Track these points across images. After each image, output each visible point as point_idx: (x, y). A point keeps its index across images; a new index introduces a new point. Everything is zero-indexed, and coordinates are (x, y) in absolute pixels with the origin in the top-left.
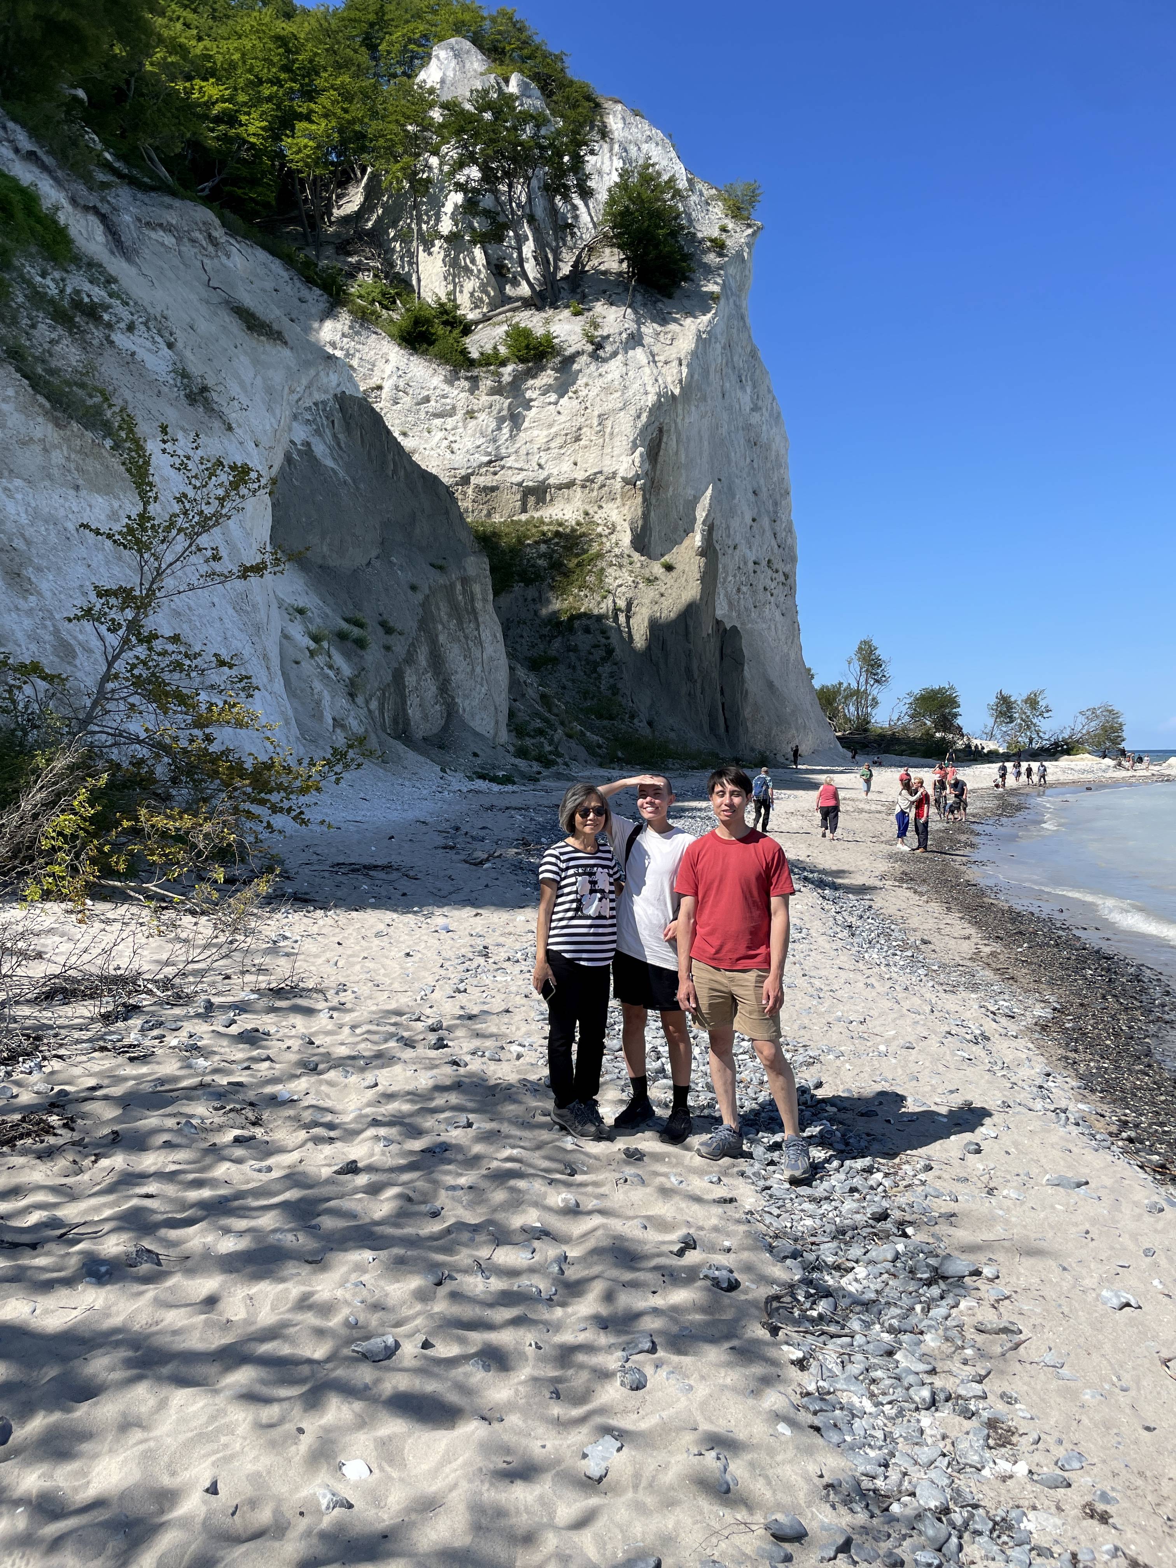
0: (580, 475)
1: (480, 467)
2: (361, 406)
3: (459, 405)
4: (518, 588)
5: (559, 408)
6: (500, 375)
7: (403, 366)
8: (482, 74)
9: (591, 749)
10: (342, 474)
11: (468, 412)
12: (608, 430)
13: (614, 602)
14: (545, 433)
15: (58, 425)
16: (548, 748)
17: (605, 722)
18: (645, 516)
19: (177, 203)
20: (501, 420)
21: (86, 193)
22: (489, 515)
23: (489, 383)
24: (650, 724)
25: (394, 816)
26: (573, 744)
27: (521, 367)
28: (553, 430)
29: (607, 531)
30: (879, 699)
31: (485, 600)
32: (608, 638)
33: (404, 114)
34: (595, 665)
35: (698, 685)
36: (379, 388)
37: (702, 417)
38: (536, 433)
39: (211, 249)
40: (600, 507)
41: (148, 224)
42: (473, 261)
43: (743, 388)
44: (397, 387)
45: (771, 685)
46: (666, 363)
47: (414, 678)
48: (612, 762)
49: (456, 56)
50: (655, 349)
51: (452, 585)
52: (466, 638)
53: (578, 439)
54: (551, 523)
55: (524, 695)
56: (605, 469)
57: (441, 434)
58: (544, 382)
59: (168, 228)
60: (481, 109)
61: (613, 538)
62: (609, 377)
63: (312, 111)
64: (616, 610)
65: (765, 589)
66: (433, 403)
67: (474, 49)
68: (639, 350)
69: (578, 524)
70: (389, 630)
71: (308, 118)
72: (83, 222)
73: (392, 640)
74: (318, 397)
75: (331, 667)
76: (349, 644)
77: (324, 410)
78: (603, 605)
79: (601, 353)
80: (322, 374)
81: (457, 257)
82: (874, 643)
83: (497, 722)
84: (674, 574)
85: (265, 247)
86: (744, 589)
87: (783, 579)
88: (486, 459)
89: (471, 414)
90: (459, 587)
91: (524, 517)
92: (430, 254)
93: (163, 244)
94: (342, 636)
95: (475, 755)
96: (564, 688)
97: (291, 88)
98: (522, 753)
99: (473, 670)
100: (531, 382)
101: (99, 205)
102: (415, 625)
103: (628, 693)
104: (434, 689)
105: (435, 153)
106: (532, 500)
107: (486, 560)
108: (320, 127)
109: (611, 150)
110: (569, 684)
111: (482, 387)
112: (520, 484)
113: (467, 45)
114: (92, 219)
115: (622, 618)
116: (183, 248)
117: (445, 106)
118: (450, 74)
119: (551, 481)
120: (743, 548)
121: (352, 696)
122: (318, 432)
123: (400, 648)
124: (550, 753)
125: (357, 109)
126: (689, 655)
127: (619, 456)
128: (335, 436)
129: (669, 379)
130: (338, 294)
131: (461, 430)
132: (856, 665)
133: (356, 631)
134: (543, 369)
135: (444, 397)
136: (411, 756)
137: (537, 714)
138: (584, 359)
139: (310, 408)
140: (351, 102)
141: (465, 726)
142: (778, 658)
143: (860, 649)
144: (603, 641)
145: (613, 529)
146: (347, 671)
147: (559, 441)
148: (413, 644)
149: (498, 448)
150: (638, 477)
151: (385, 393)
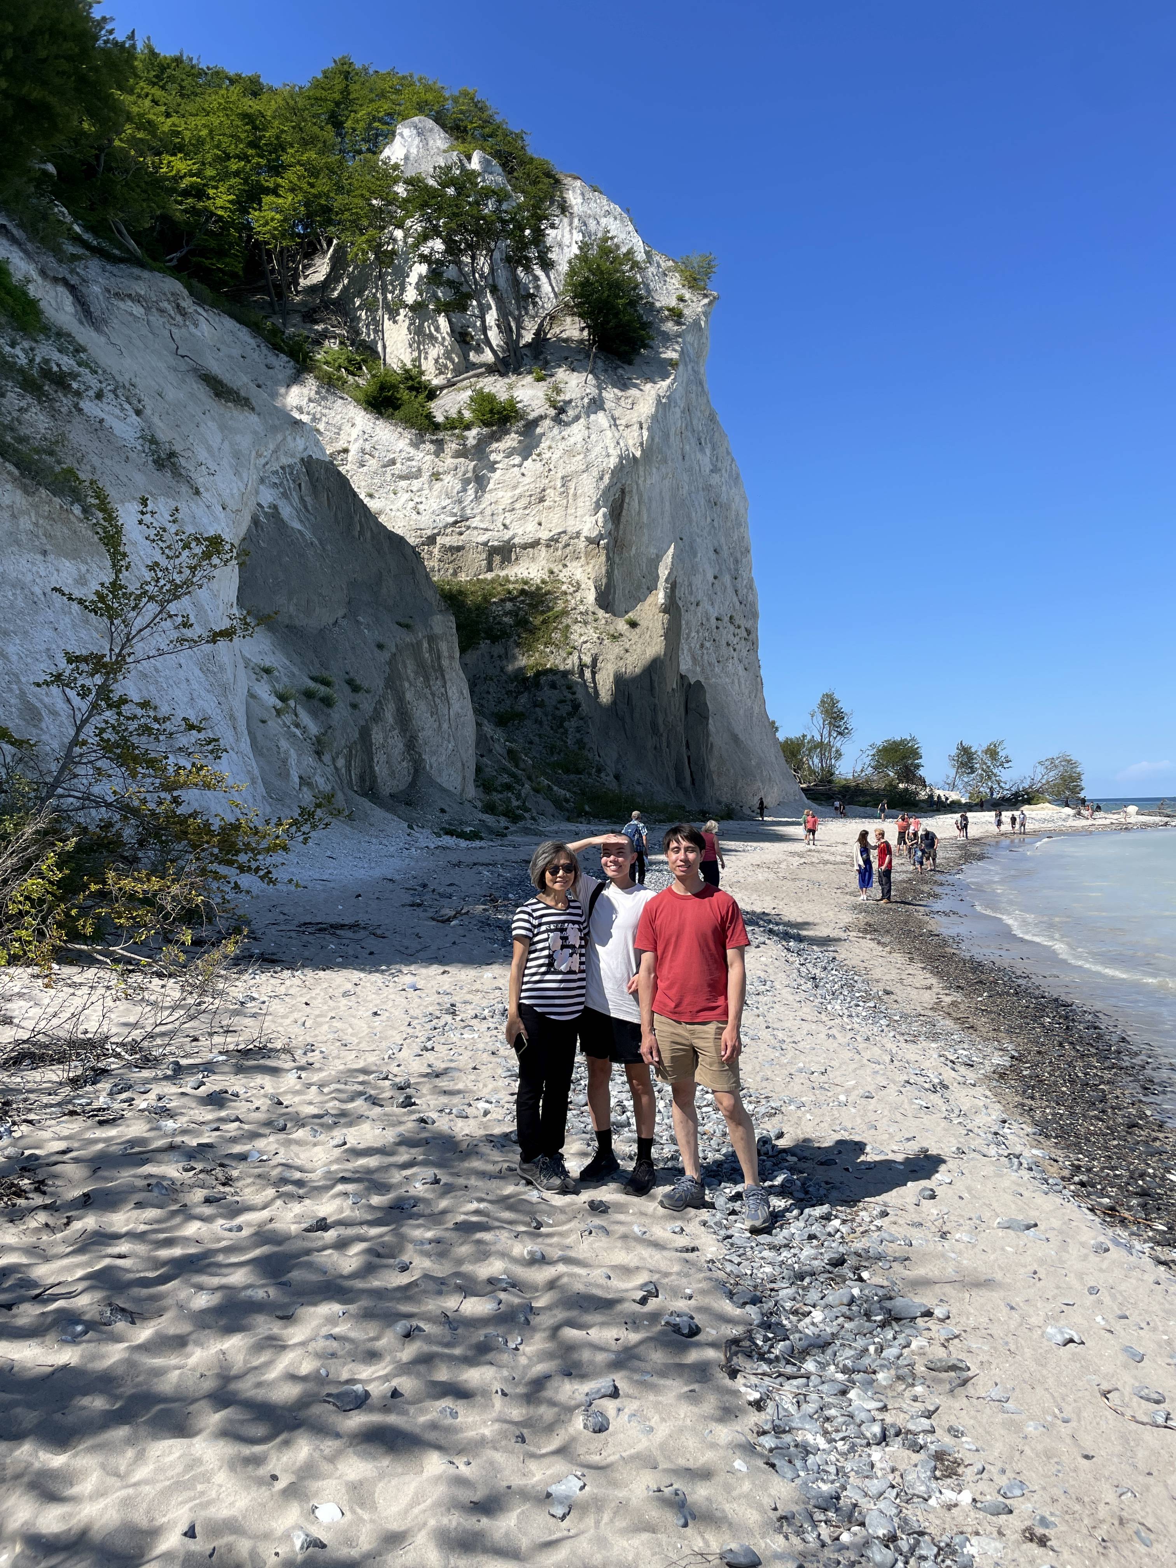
0: (544, 535)
1: (445, 527)
2: (327, 470)
3: (425, 467)
4: (484, 645)
5: (523, 470)
6: (465, 438)
7: (369, 430)
8: (445, 151)
9: (558, 804)
10: (308, 535)
11: (433, 474)
12: (571, 492)
13: (580, 658)
14: (510, 494)
15: (26, 492)
16: (515, 803)
17: (572, 777)
18: (609, 574)
19: (146, 274)
20: (466, 482)
21: (55, 265)
22: (455, 574)
23: (454, 446)
24: (617, 777)
25: (361, 874)
26: (540, 798)
27: (485, 431)
28: (517, 492)
29: (572, 589)
30: (843, 751)
31: (451, 657)
32: (574, 693)
33: (369, 189)
34: (562, 720)
35: (664, 739)
36: (346, 451)
37: (663, 479)
38: (500, 494)
39: (179, 318)
40: (565, 566)
41: (117, 295)
42: (437, 329)
43: (702, 450)
44: (363, 451)
45: (735, 739)
46: (627, 426)
47: (381, 735)
48: (579, 815)
49: (419, 134)
50: (617, 414)
51: (419, 643)
52: (433, 695)
53: (542, 500)
54: (516, 582)
55: (490, 751)
56: (569, 529)
57: (407, 496)
58: (508, 444)
59: (137, 299)
60: (444, 185)
61: (578, 596)
62: (572, 440)
63: (278, 186)
64: (582, 666)
65: (728, 644)
66: (398, 465)
67: (437, 128)
68: (601, 414)
69: (543, 582)
70: (355, 688)
71: (275, 192)
72: (52, 293)
73: (358, 698)
74: (285, 461)
75: (297, 726)
76: (316, 702)
77: (291, 473)
78: (569, 661)
79: (563, 417)
80: (289, 438)
81: (421, 325)
82: (836, 696)
83: (464, 778)
84: (638, 630)
85: (232, 316)
86: (707, 644)
87: (745, 634)
88: (451, 520)
89: (436, 476)
90: (425, 645)
91: (489, 576)
92: (395, 322)
93: (131, 314)
94: (309, 695)
95: (443, 811)
96: (531, 743)
97: (258, 163)
98: (490, 808)
99: (440, 726)
100: (495, 445)
101: (68, 276)
102: (382, 685)
103: (595, 748)
104: (401, 745)
105: (400, 226)
106: (497, 559)
107: (453, 618)
108: (287, 200)
109: (571, 224)
110: (536, 739)
111: (447, 450)
112: (485, 544)
113: (430, 123)
114: (61, 289)
115: (588, 674)
116: (151, 318)
117: (409, 182)
118: (414, 151)
119: (516, 541)
120: (706, 605)
121: (319, 753)
122: (285, 495)
123: (367, 705)
124: (518, 807)
125: (323, 184)
126: (654, 711)
127: (582, 516)
128: (301, 499)
129: (631, 442)
130: (304, 361)
131: (426, 492)
132: (819, 718)
133: (323, 690)
134: (507, 432)
135: (410, 459)
136: (378, 813)
137: (505, 770)
138: (547, 423)
139: (277, 472)
140: (317, 177)
141: (432, 782)
142: (742, 712)
143: (823, 702)
144: (570, 696)
145: (578, 587)
146: (314, 729)
147: (524, 502)
148: (380, 702)
149: (463, 509)
150: (601, 536)
151: (352, 456)
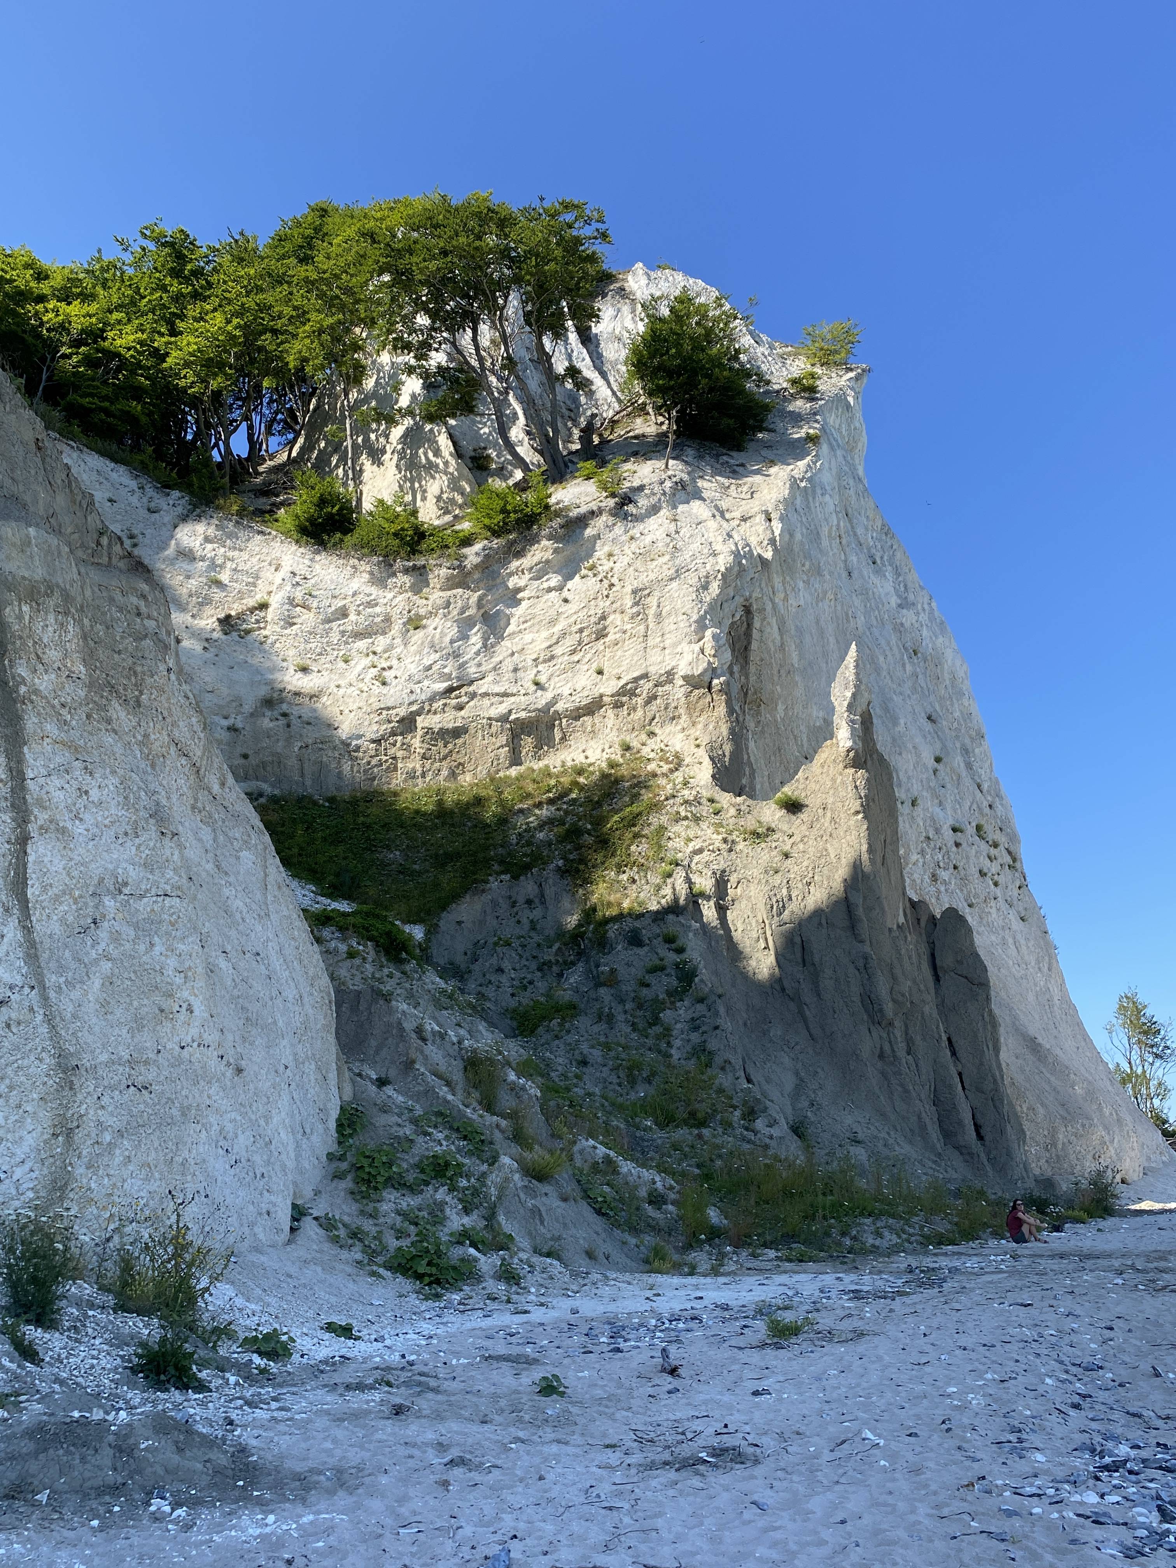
0: (608, 687)
1: (432, 699)
3: (395, 613)
5: (565, 594)
6: (461, 558)
7: (302, 569)
11: (410, 620)
12: (651, 612)
13: (688, 880)
14: (545, 634)
18: (737, 736)
20: (465, 625)
22: (453, 775)
23: (444, 572)
24: (798, 1130)
27: (496, 543)
28: (557, 629)
29: (666, 768)
30: (1169, 1085)
32: (680, 951)
34: (657, 1006)
36: (263, 606)
38: (528, 637)
40: (651, 734)
44: (291, 601)
50: (724, 505)
53: (601, 635)
54: (564, 772)
56: (652, 670)
57: (366, 661)
58: (536, 559)
61: (679, 777)
62: (648, 539)
64: (695, 898)
66: (352, 617)
69: (612, 765)
79: (631, 508)
84: (804, 816)
87: (1008, 859)
88: (442, 686)
89: (415, 623)
91: (513, 772)
100: (515, 564)
103: (737, 1061)
106: (528, 742)
111: (433, 581)
112: (504, 719)
115: (709, 911)
119: (560, 707)
120: (928, 804)
127: (675, 645)
131: (399, 650)
132: (1121, 1034)
134: (534, 540)
135: (371, 604)
137: (442, 1117)
138: (604, 519)
143: (1122, 1008)
144: (672, 957)
145: (678, 762)
147: (570, 642)
149: (462, 666)
150: (713, 672)
151: (271, 614)
